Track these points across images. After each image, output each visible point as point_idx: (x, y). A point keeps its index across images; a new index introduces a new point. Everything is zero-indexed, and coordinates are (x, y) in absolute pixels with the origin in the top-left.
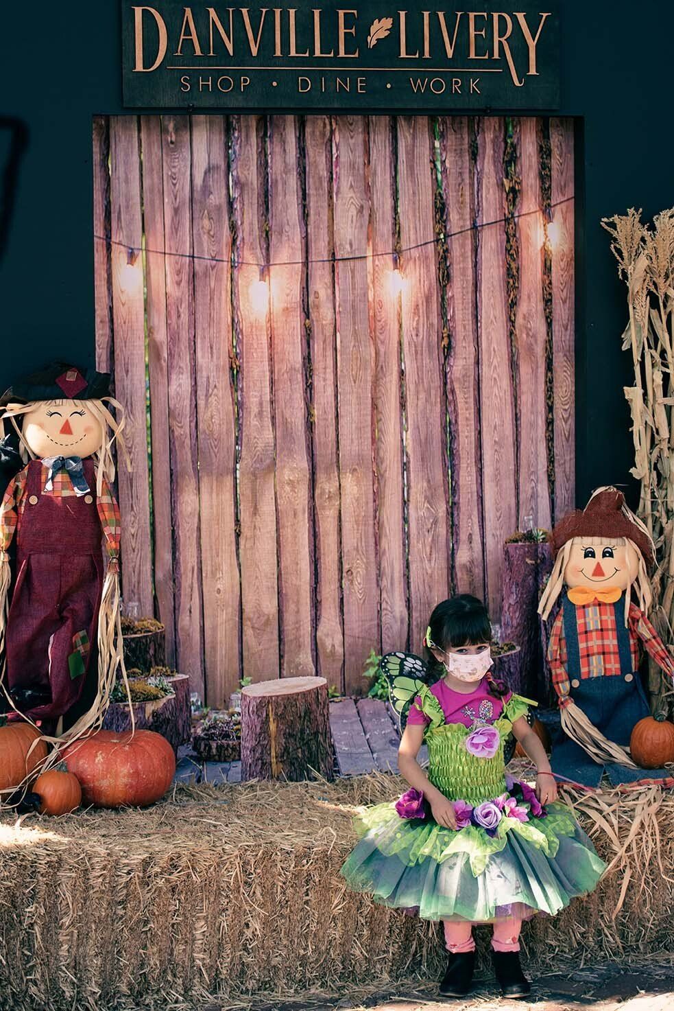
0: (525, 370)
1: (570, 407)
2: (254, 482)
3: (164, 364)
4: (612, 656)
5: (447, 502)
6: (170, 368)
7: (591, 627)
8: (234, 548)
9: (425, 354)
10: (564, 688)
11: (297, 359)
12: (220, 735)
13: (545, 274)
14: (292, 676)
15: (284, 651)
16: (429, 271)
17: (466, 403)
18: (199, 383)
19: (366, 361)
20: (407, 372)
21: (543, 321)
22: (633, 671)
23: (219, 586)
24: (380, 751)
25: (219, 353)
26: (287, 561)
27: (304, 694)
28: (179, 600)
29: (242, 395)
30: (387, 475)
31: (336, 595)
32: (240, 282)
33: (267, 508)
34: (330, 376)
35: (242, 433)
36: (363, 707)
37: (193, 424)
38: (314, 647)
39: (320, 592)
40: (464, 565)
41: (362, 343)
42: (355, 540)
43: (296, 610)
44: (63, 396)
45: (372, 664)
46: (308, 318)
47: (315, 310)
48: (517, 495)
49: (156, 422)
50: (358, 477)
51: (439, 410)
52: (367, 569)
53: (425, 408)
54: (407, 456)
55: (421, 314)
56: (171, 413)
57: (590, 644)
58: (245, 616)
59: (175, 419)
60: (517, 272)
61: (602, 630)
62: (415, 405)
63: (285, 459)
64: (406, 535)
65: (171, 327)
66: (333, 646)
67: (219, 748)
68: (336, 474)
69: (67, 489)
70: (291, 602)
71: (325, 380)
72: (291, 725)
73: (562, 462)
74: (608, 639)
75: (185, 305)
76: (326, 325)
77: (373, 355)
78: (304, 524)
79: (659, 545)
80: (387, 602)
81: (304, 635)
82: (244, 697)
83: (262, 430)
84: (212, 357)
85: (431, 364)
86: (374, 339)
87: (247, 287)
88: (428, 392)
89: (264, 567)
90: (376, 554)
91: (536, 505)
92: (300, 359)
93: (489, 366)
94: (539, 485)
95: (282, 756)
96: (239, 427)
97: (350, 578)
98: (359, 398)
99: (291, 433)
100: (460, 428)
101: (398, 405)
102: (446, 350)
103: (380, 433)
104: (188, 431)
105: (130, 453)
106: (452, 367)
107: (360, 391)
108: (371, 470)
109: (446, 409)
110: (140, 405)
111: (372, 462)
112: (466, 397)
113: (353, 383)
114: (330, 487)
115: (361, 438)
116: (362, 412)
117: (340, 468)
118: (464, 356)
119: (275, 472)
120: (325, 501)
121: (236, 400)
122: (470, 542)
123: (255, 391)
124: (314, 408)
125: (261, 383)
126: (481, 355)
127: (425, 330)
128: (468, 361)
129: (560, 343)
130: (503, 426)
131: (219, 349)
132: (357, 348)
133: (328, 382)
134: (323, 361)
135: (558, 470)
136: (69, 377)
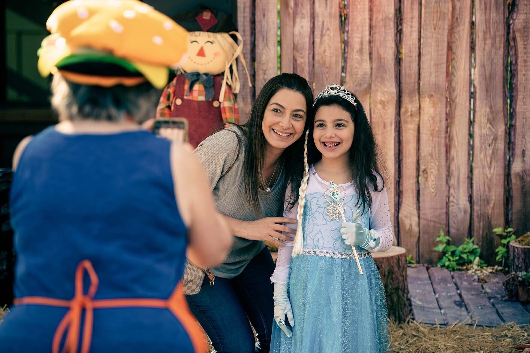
3: (291, 11)
5: (506, 125)
6: (295, 14)
9: (493, 10)
11: (390, 10)
17: (525, 48)
18: (316, 26)
19: (444, 14)
20: (477, 23)
24: (445, 308)
25: (332, 4)
27: (388, 259)
29: (348, 36)
30: (457, 100)
31: (414, 187)
34: (416, 24)
35: (347, 64)
36: (433, 273)
37: (311, 56)
38: (396, 225)
39: (402, 184)
40: (518, 174)
42: (431, 148)
44: (200, 30)
45: (440, 242)
49: (284, 53)
50: (434, 101)
51: (502, 54)
52: (438, 170)
53: (490, 52)
54: (474, 87)
56: (295, 47)
59: (297, 51)
62: (482, 48)
63: (379, 84)
64: (471, 147)
66: (411, 225)
68: (417, 98)
69: (202, 96)
71: (411, 27)
77: (451, 9)
78: (392, 133)
80: (454, 197)
83: (362, 62)
84: (326, 7)
85: (497, 17)
88: (494, 39)
90: (447, 160)
92: (393, 11)
96: (345, 59)
98: (438, 42)
99: (384, 66)
100: (519, 68)
101: (468, 48)
102: (510, 7)
103: (453, 69)
104: (307, 60)
105: (265, 74)
106: (515, 20)
107: (439, 36)
108: (445, 96)
109: (508, 53)
110: (273, 40)
111: (446, 90)
112: (525, 43)
113: (433, 31)
114: (412, 108)
115: (438, 72)
116: (440, 53)
117: (421, 93)
118: (525, 12)
119: (370, 94)
120: (408, 118)
121: (343, 39)
122: (524, 157)
123: (358, 33)
124: (402, 48)
125: (363, 28)
128: (528, 15)
131: (332, 1)
132: (438, 4)
133: (413, 29)
134: (410, 12)
136: (205, 17)
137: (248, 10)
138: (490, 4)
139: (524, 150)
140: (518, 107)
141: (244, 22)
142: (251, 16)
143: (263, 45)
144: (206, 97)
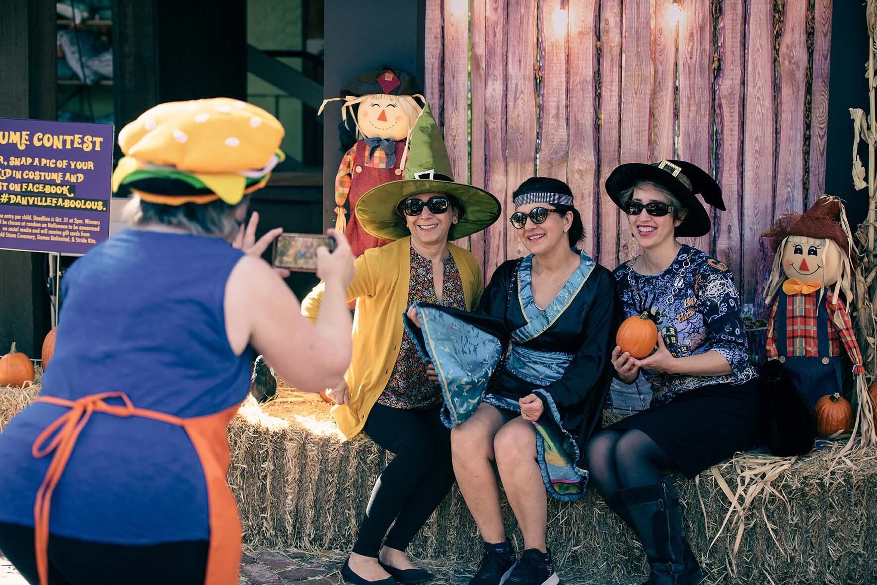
0: (786, 92)
2: (550, 169)
3: (482, 73)
4: (812, 341)
6: (487, 76)
7: (797, 313)
9: (698, 74)
11: (589, 73)
13: (808, 10)
16: (703, 5)
17: (731, 116)
18: (509, 89)
19: (646, 77)
20: (681, 88)
21: (805, 50)
22: (831, 355)
23: (519, 248)
25: (526, 65)
28: (488, 256)
29: (543, 100)
31: (614, 263)
32: (544, 9)
34: (616, 88)
35: (542, 130)
37: (504, 121)
40: (724, 251)
41: (644, 63)
44: (381, 92)
46: (600, 41)
47: (605, 34)
48: (774, 197)
49: (475, 117)
51: (707, 121)
53: (695, 118)
54: (678, 156)
55: (695, 41)
56: (487, 110)
57: (796, 327)
59: (489, 115)
60: (783, 8)
61: (805, 317)
62: (686, 116)
63: (577, 153)
65: (489, 43)
69: (383, 163)
73: (817, 172)
75: (500, 27)
76: (614, 47)
77: (653, 73)
78: (590, 205)
83: (558, 128)
84: (520, 68)
85: (702, 82)
86: (654, 60)
87: (550, 14)
88: (699, 105)
91: (792, 207)
92: (591, 74)
93: (754, 87)
94: (796, 191)
96: (540, 125)
97: (626, 251)
98: (639, 106)
99: (582, 132)
100: (725, 137)
101: (672, 114)
102: (716, 72)
103: (655, 137)
104: (499, 126)
105: (454, 140)
106: (720, 85)
107: (640, 101)
109: (714, 121)
110: (463, 104)
112: (731, 111)
113: (634, 95)
115: (639, 139)
116: (641, 119)
118: (731, 77)
119: (567, 162)
121: (538, 104)
122: (730, 233)
123: (554, 97)
124: (601, 113)
125: (559, 91)
126: (747, 77)
127: (698, 54)
128: (734, 81)
129: (819, 71)
130: (764, 138)
131: (526, 63)
132: (639, 66)
133: (613, 93)
134: (610, 75)
135: (813, 180)
136: (387, 78)
137: (436, 71)
138: (695, 68)
139: (729, 226)
140: (723, 179)
141: (432, 84)
142: (440, 78)
143: (452, 108)
144: (387, 165)
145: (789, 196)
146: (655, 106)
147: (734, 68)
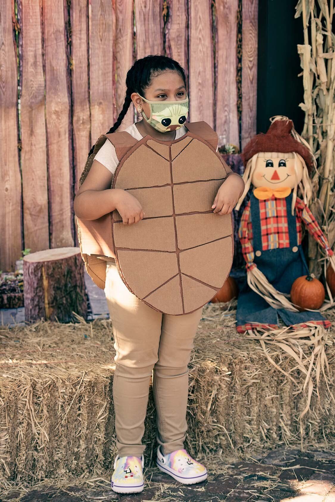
0: (222, 32)
1: (254, 59)
2: (30, 112)
4: (284, 235)
7: (270, 215)
8: (17, 159)
9: (151, 20)
10: (250, 257)
11: (61, 24)
12: (9, 290)
14: (58, 247)
15: (52, 230)
17: (179, 55)
19: (109, 25)
20: (138, 34)
22: (298, 244)
23: (7, 186)
25: (5, 19)
26: (54, 167)
27: (67, 260)
29: (22, 50)
33: (40, 131)
34: (84, 36)
35: (22, 77)
38: (73, 227)
41: (107, 12)
43: (60, 201)
50: (103, 108)
58: (25, 206)
61: (277, 217)
63: (53, 96)
67: (9, 299)
68: (88, 106)
70: (57, 196)
71: (80, 39)
72: (58, 281)
73: (247, 98)
74: (281, 223)
77: (114, 21)
78: (66, 141)
79: (317, 156)
81: (66, 218)
82: (25, 263)
83: (36, 75)
85: (155, 27)
86: (115, 10)
89: (38, 172)
91: (229, 128)
92: (63, 24)
93: (196, 29)
94: (231, 114)
95: (52, 303)
96: (20, 73)
98: (104, 52)
99: (57, 77)
101: (131, 57)
102: (165, 18)
103: (118, 77)
106: (169, 30)
107: (105, 47)
108: (112, 103)
111: (113, 97)
112: (179, 51)
113: (100, 42)
114: (83, 116)
115: (105, 80)
116: (106, 62)
117: (91, 102)
118: (178, 22)
119: (45, 105)
120: (80, 126)
121: (17, 53)
123: (31, 47)
124: (72, 59)
125: (35, 41)
126: (191, 21)
127: (151, 3)
128: (181, 25)
129: (247, 13)
130: (205, 72)
131: (5, 16)
132: (103, 16)
133: (83, 41)
134: (79, 25)
135: (244, 103)
138: (149, 15)
145: (226, 119)
146: (118, 50)
147: (180, 14)
